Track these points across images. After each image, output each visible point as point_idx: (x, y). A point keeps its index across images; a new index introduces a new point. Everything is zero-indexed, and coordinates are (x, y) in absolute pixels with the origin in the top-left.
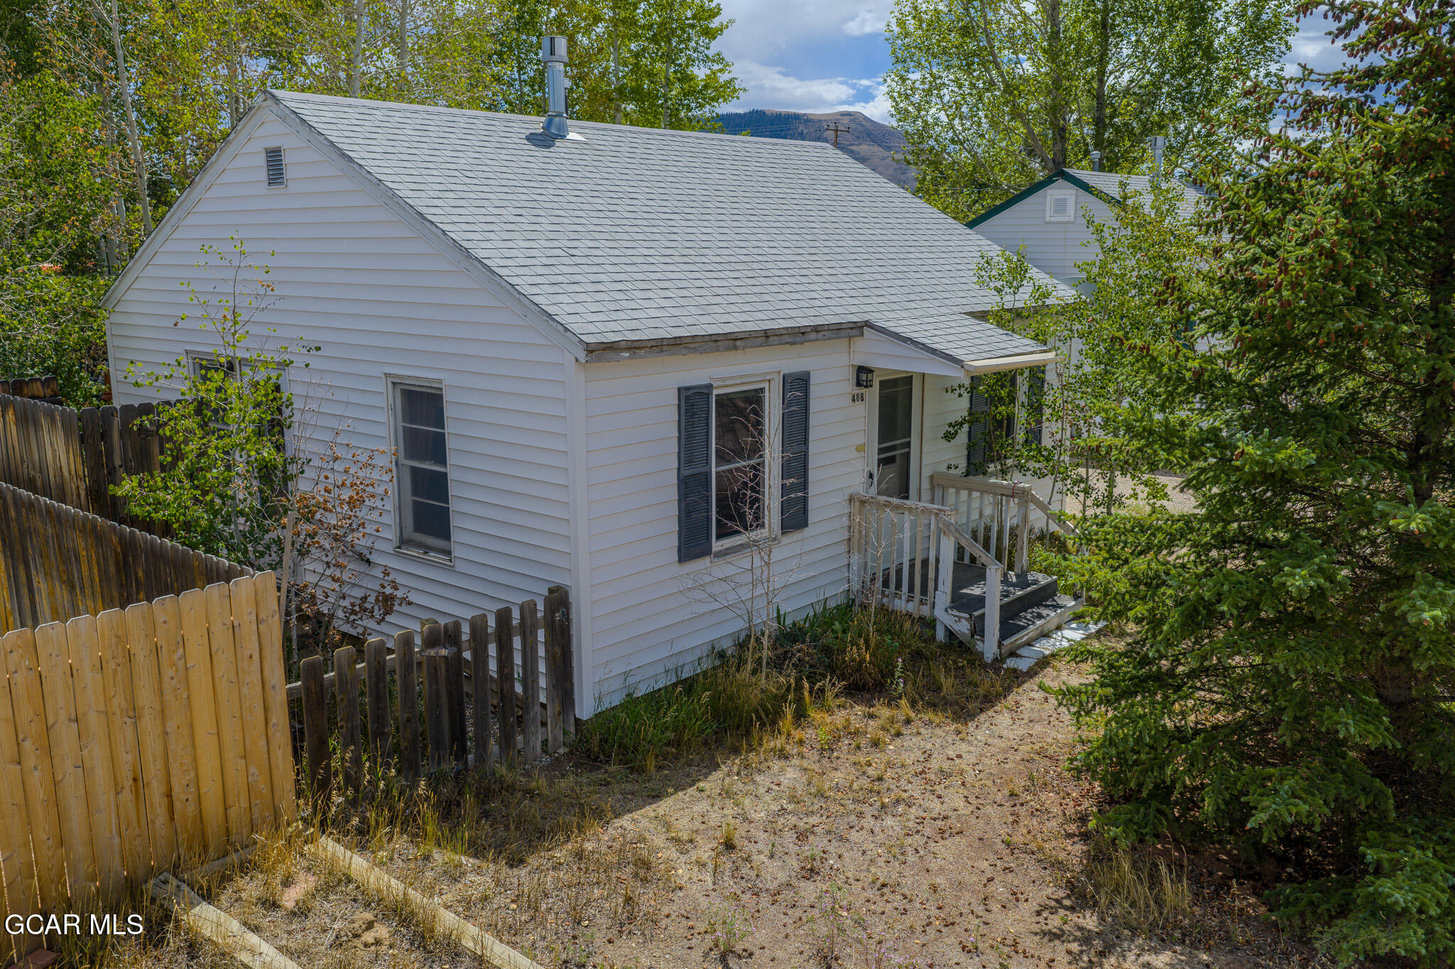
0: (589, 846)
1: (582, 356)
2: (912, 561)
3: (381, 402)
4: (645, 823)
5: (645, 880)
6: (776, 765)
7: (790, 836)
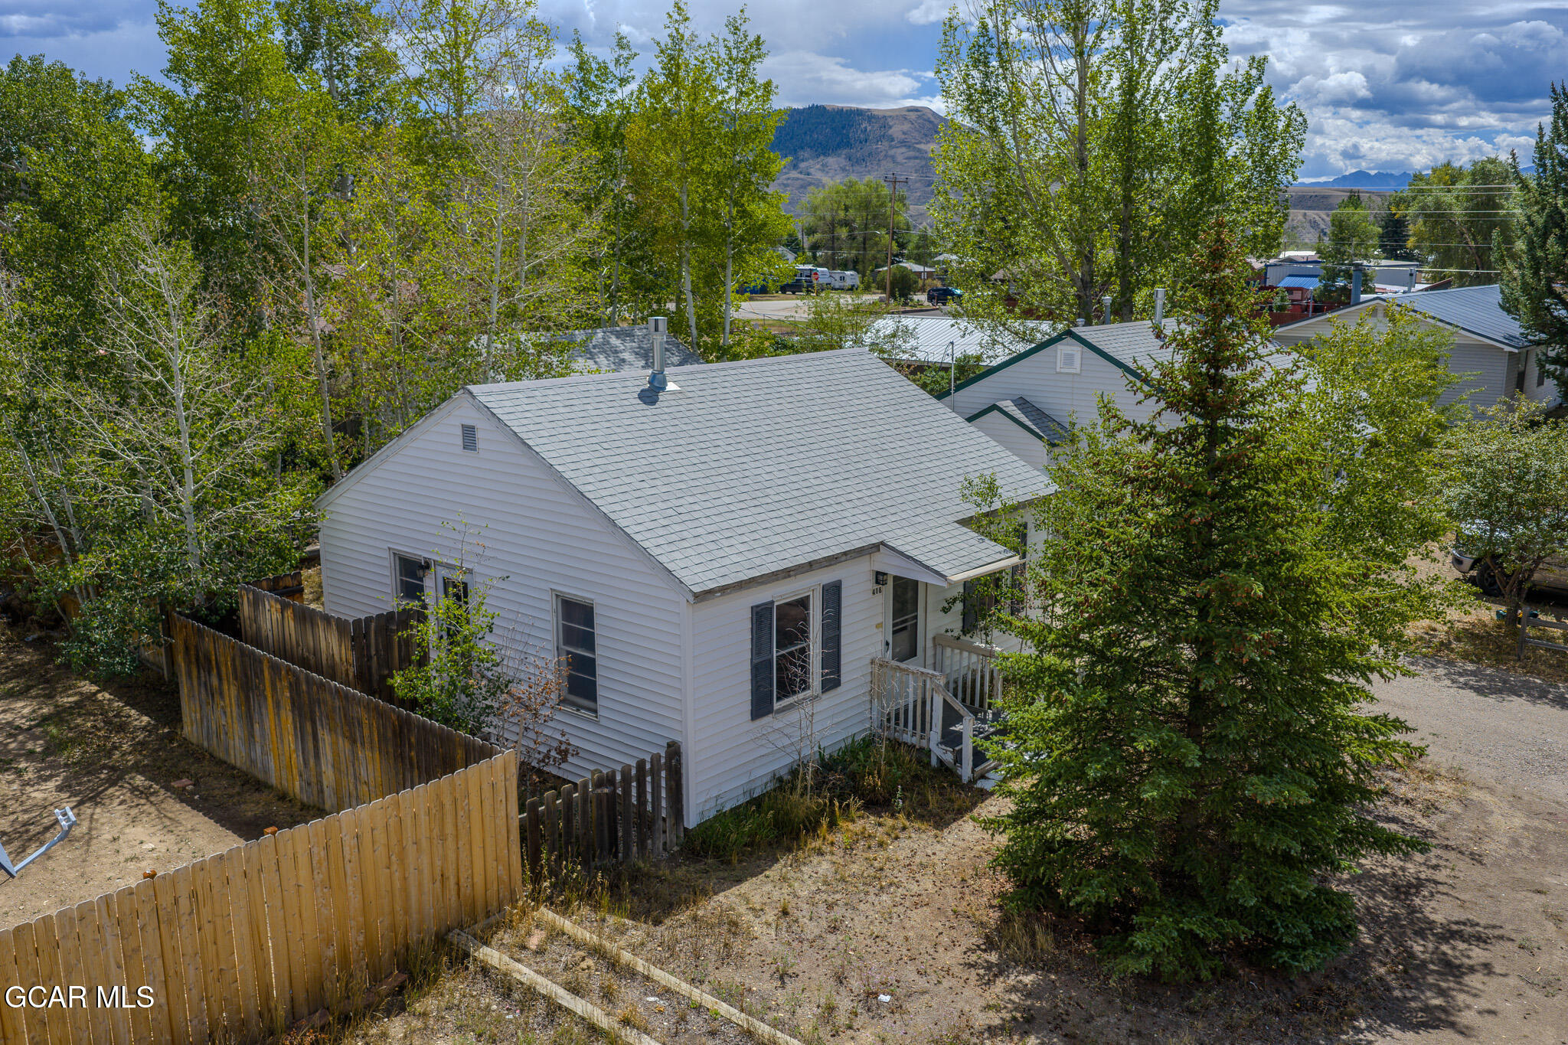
0: (700, 913)
1: (691, 599)
2: (915, 702)
3: (548, 607)
4: (733, 898)
5: (735, 934)
6: (816, 859)
7: (822, 907)
